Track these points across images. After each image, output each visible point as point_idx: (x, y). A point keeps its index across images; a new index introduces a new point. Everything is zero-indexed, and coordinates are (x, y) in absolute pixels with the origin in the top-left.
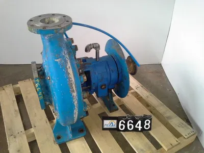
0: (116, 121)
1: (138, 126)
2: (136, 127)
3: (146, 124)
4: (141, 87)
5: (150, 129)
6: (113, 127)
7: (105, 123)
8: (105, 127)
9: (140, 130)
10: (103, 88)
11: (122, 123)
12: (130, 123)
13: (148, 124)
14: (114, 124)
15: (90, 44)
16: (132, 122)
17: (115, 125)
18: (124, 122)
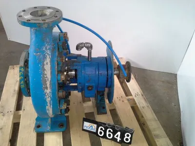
0: (95, 125)
1: (117, 136)
2: (115, 137)
3: (126, 137)
4: (141, 96)
5: (130, 143)
6: (92, 130)
7: (85, 125)
8: (85, 128)
9: (118, 141)
10: (90, 90)
11: (101, 129)
12: (110, 131)
13: (129, 138)
14: (93, 127)
15: (82, 43)
16: (112, 131)
17: (94, 129)
18: (104, 129)
